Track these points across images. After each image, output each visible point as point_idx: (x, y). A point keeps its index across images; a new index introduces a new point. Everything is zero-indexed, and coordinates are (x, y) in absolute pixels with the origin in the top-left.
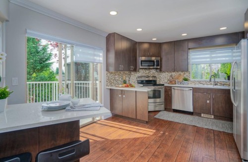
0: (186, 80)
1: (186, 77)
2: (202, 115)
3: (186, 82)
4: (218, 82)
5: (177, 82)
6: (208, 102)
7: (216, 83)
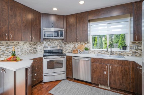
0: (86, 49)
1: (87, 47)
2: (100, 86)
3: (86, 51)
4: (114, 52)
5: (79, 51)
6: (105, 73)
7: (113, 53)
